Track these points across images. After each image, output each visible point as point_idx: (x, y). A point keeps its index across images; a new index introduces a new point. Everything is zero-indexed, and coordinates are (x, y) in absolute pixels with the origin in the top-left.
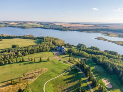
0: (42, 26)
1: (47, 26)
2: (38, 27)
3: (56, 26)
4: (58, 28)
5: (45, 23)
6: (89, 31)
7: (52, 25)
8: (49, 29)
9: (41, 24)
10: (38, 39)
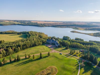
0: (20, 23)
1: (24, 23)
2: (16, 24)
3: (32, 23)
4: (35, 24)
5: (21, 21)
6: (62, 27)
7: (28, 22)
8: (27, 25)
9: (18, 22)
10: (22, 34)
